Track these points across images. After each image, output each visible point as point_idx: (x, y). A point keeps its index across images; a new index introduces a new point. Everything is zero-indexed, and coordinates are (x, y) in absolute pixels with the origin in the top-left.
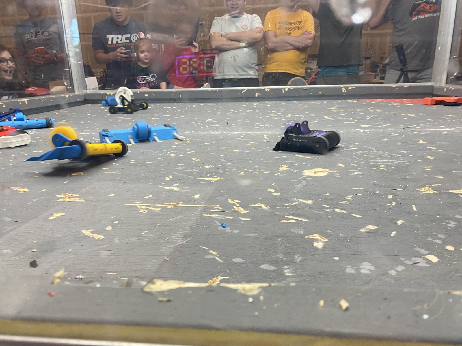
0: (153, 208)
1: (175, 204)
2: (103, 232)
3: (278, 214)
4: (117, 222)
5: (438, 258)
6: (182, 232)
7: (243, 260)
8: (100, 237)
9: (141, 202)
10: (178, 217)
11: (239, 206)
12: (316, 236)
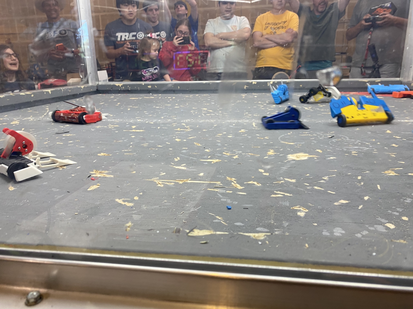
0: (168, 183)
1: (185, 180)
2: (132, 201)
3: (268, 190)
4: (141, 194)
5: (395, 226)
6: (193, 202)
7: (243, 224)
8: (131, 204)
9: (158, 178)
10: (189, 191)
11: (236, 183)
12: (299, 208)
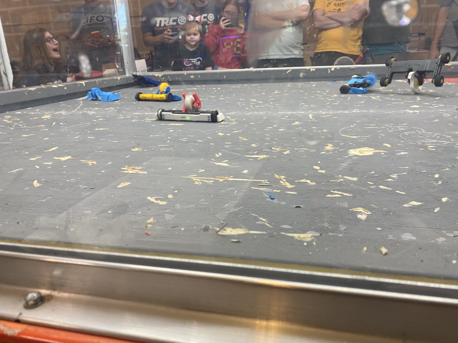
0: (207, 180)
1: (226, 178)
2: (166, 199)
3: (324, 189)
4: (176, 192)
6: (234, 202)
7: (291, 226)
8: (164, 203)
9: (196, 175)
11: (285, 181)
12: (361, 210)
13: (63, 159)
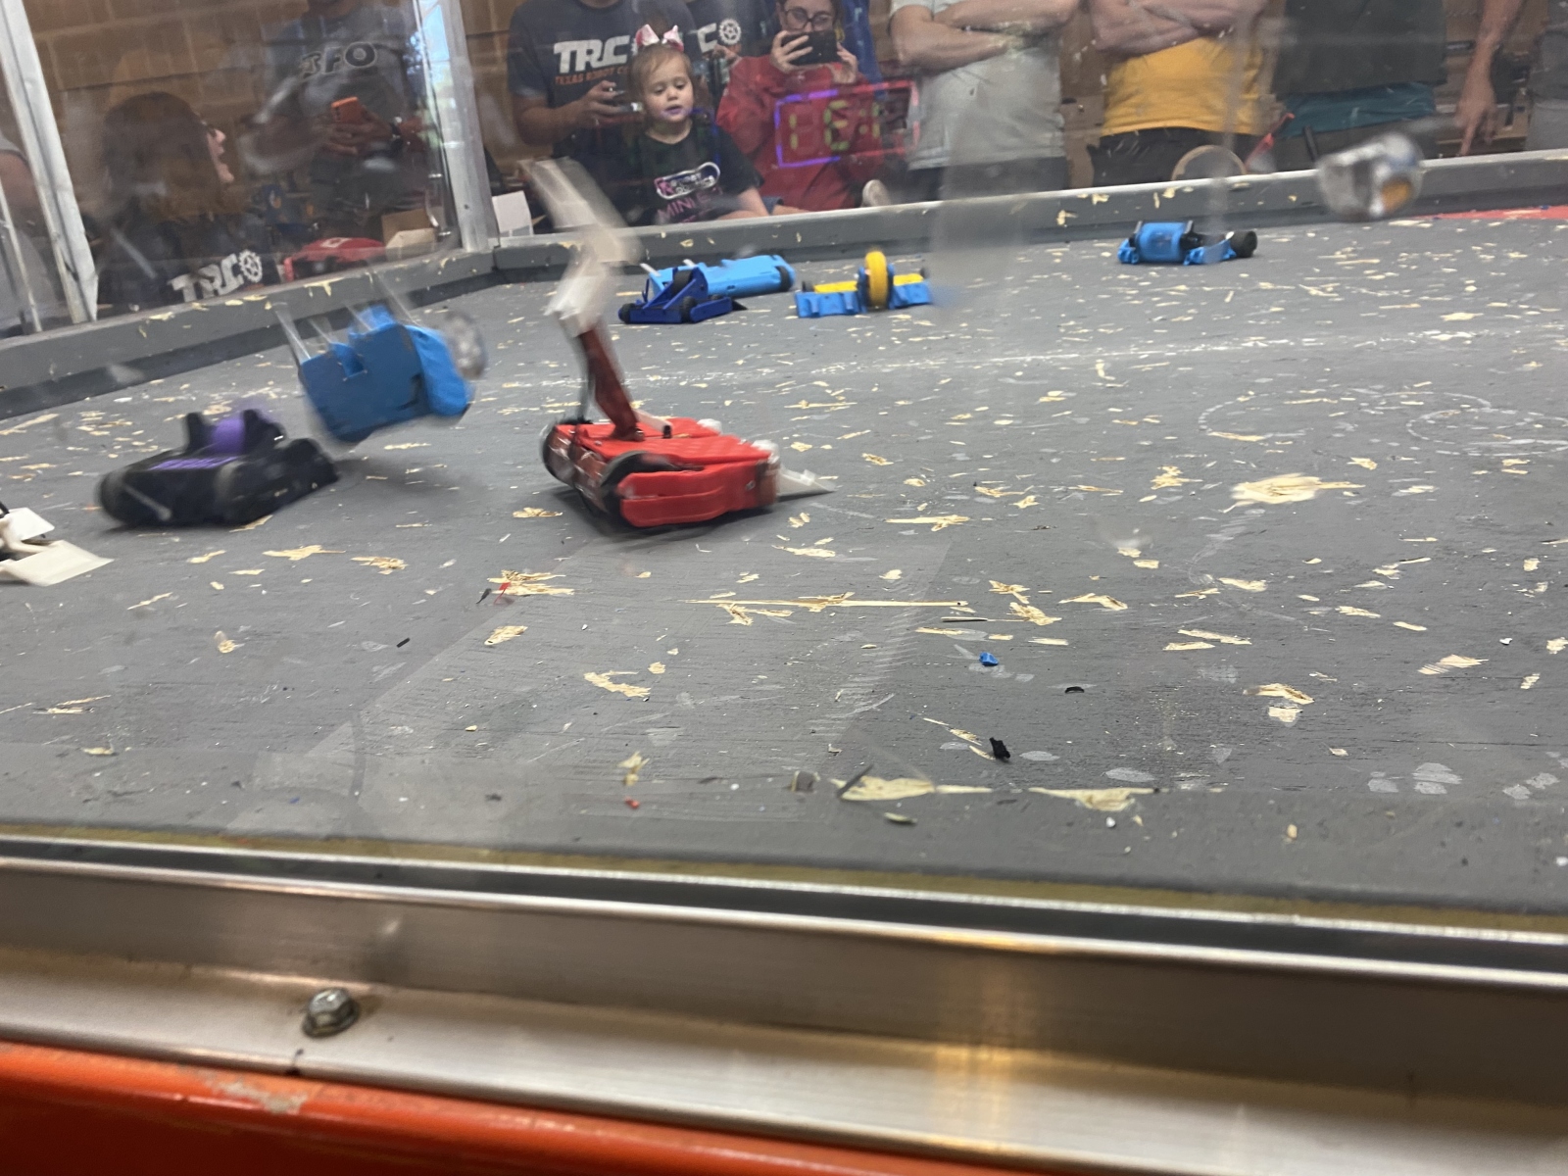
0: (769, 610)
1: (830, 598)
2: (644, 678)
3: (1156, 626)
4: (675, 652)
6: (863, 679)
7: (1054, 754)
8: (639, 692)
9: (732, 594)
10: (847, 638)
11: (1027, 602)
12: (1278, 690)
13: (295, 555)
